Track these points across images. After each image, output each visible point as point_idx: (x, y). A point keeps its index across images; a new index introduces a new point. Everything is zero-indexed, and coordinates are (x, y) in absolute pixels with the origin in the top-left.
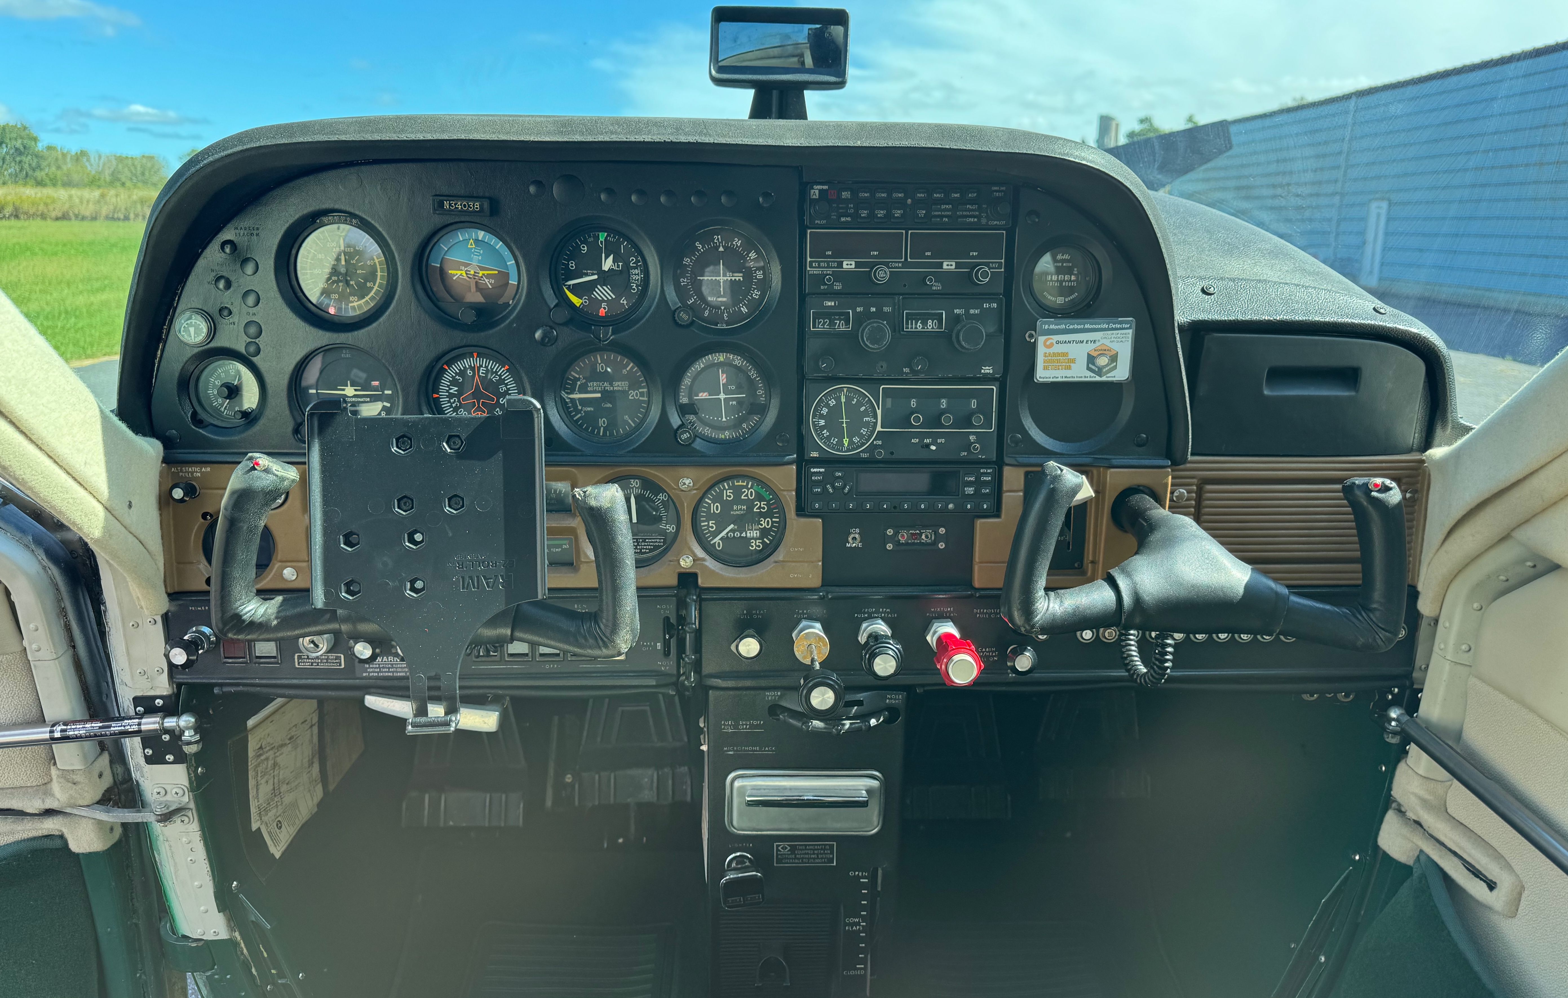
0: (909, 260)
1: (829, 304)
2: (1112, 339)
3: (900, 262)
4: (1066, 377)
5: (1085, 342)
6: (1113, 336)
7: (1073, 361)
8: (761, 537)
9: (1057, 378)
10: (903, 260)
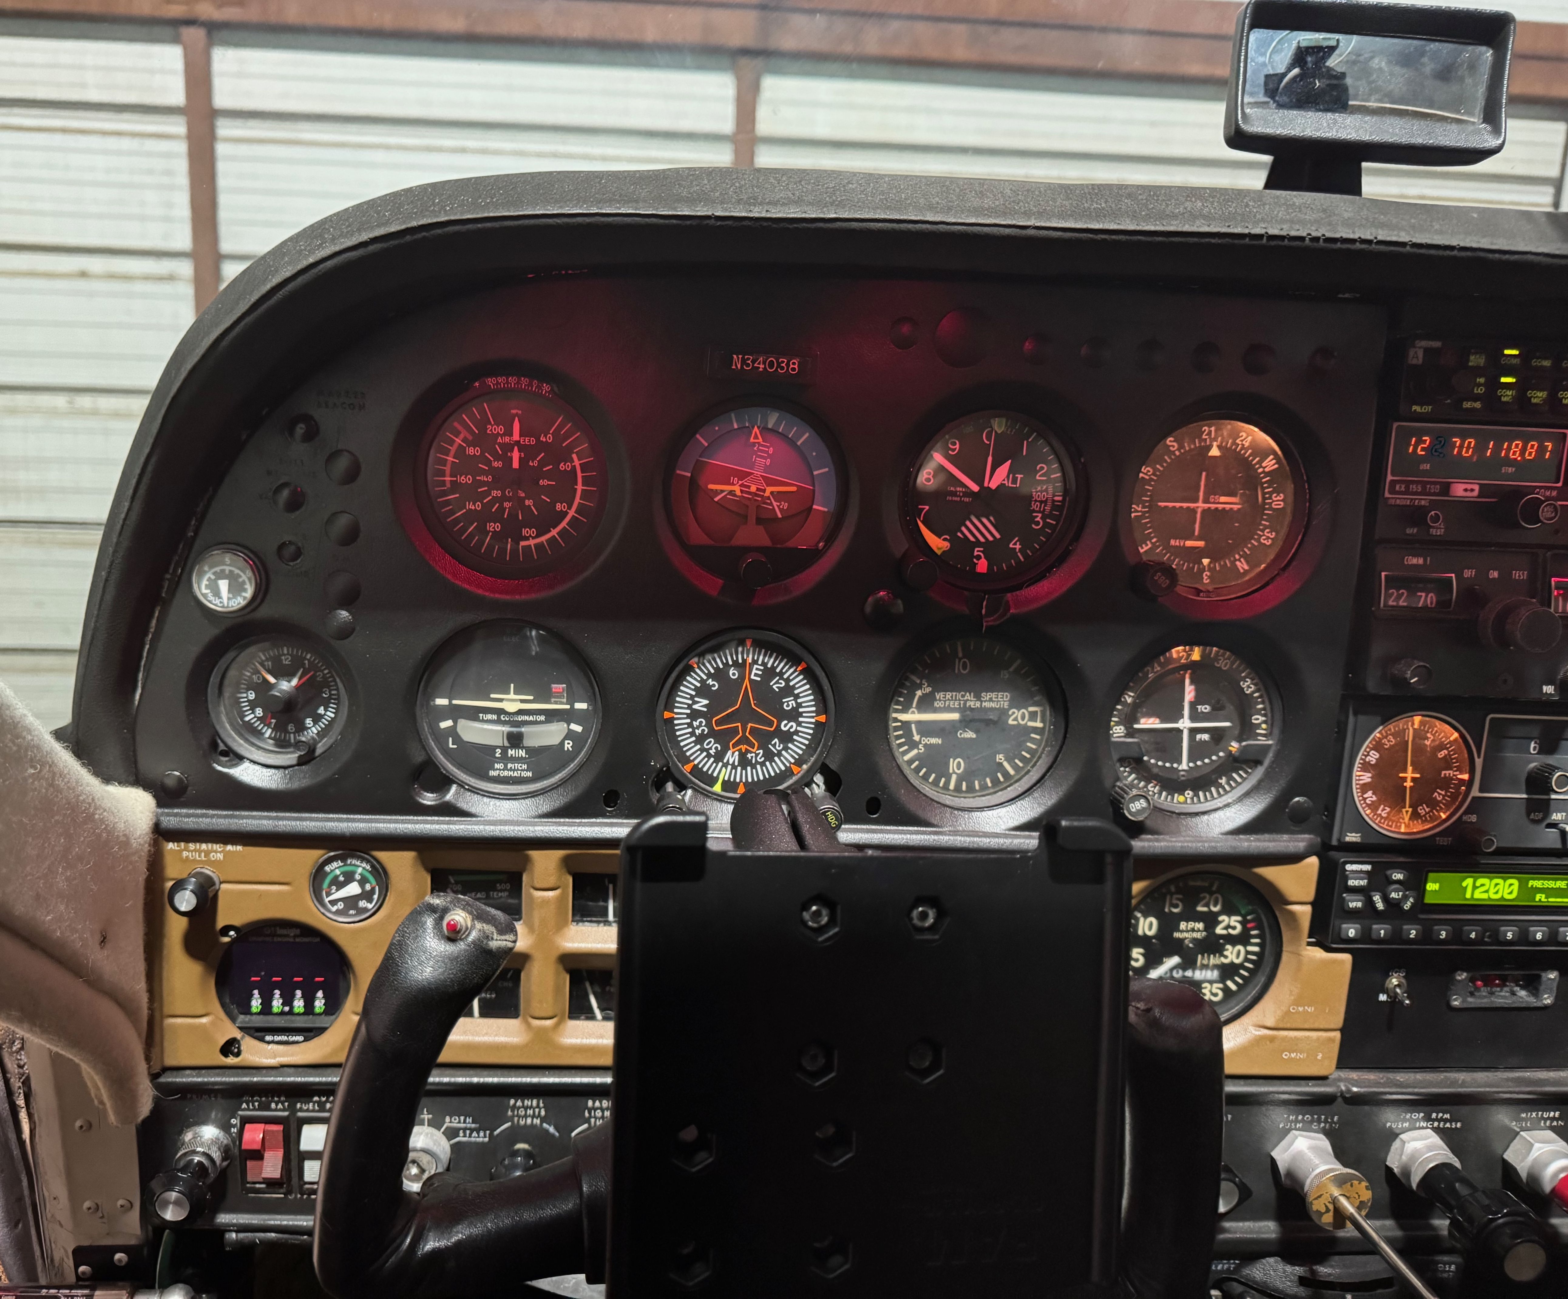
1: (1414, 561)
3: (1555, 488)
8: (1222, 979)
10: (1560, 484)
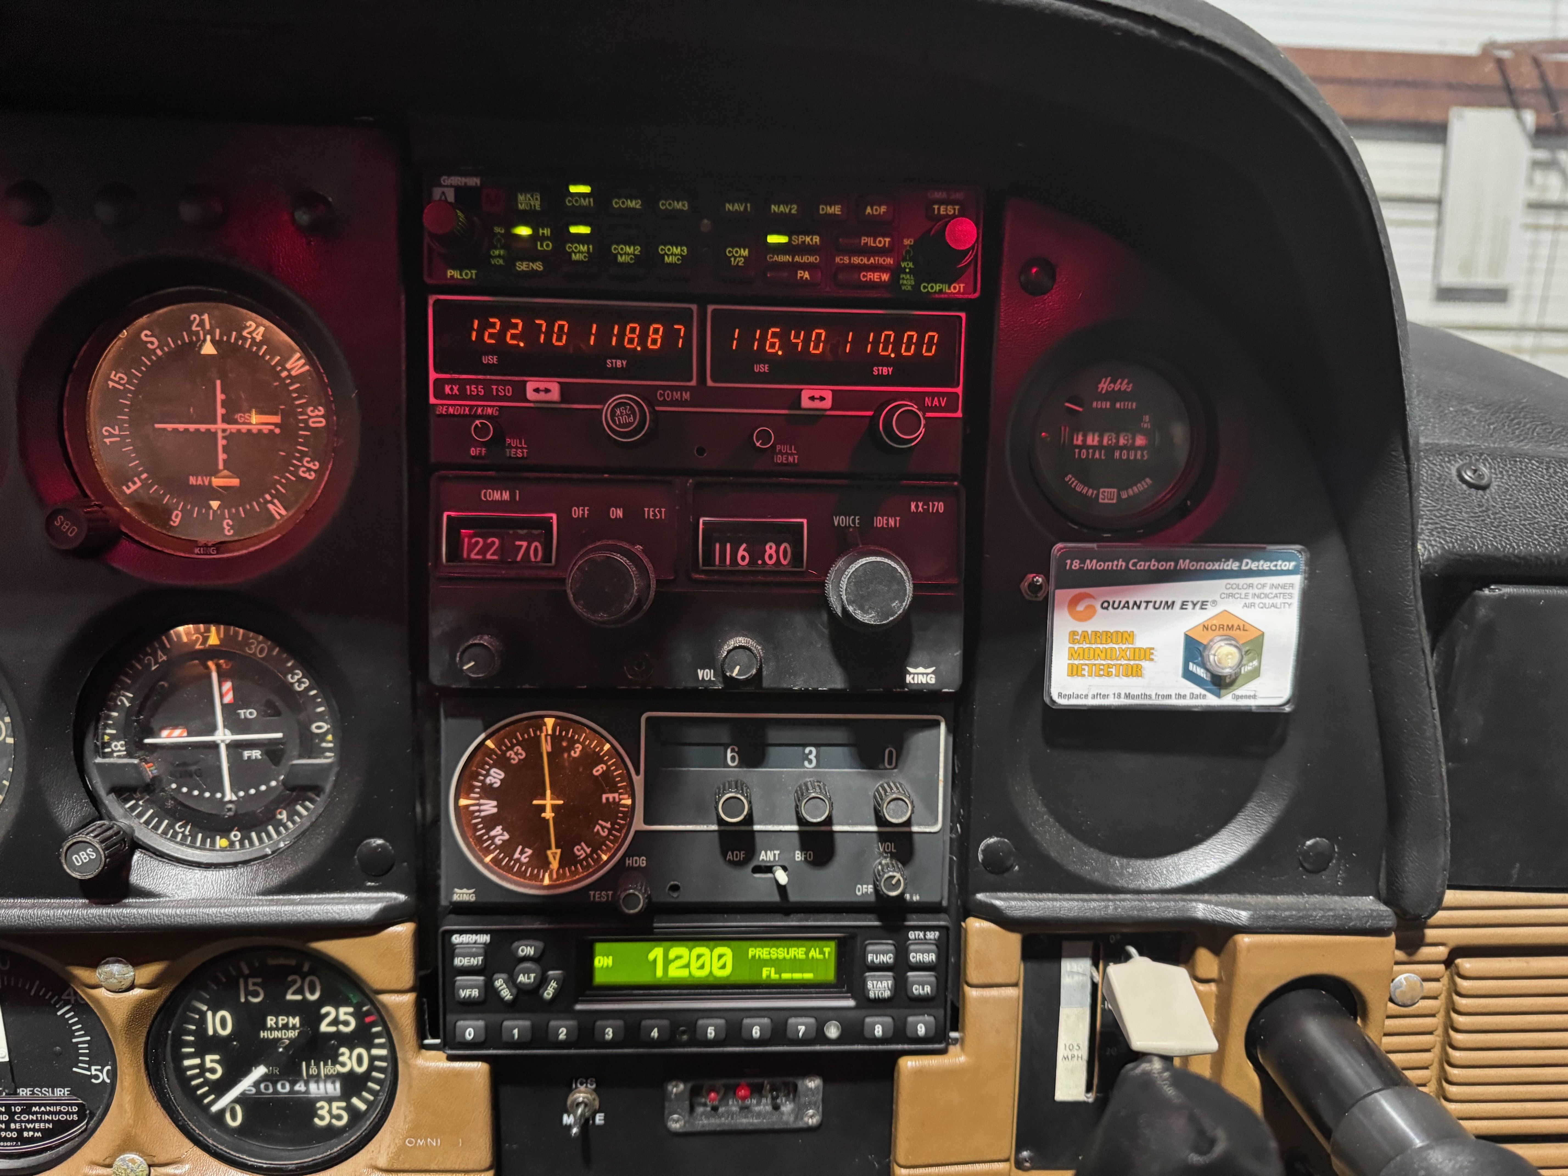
0: (710, 383)
1: (496, 496)
2: (1250, 600)
3: (686, 389)
4: (1127, 696)
5: (1178, 605)
6: (1251, 591)
7: (1147, 654)
8: (346, 1095)
9: (1105, 696)
10: (693, 383)
